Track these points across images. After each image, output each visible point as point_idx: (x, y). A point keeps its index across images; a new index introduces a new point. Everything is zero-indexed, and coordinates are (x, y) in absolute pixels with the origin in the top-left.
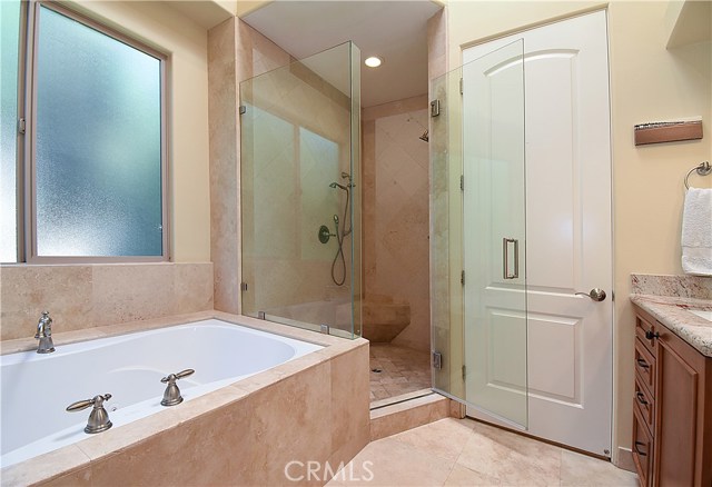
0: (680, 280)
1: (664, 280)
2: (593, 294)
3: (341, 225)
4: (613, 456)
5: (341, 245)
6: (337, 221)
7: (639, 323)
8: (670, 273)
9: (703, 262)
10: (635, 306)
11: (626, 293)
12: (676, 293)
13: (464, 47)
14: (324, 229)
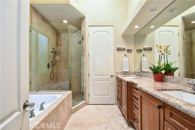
0: (122, 72)
1: (120, 72)
2: (111, 76)
3: (53, 63)
4: (114, 104)
5: (53, 68)
6: (52, 62)
7: (118, 80)
8: (121, 71)
9: (125, 69)
10: (117, 77)
11: (116, 75)
12: (122, 74)
13: (90, 26)
14: (49, 64)
